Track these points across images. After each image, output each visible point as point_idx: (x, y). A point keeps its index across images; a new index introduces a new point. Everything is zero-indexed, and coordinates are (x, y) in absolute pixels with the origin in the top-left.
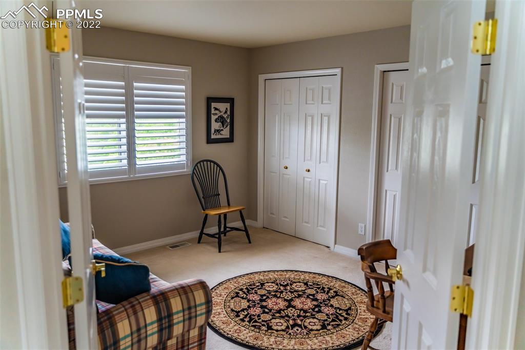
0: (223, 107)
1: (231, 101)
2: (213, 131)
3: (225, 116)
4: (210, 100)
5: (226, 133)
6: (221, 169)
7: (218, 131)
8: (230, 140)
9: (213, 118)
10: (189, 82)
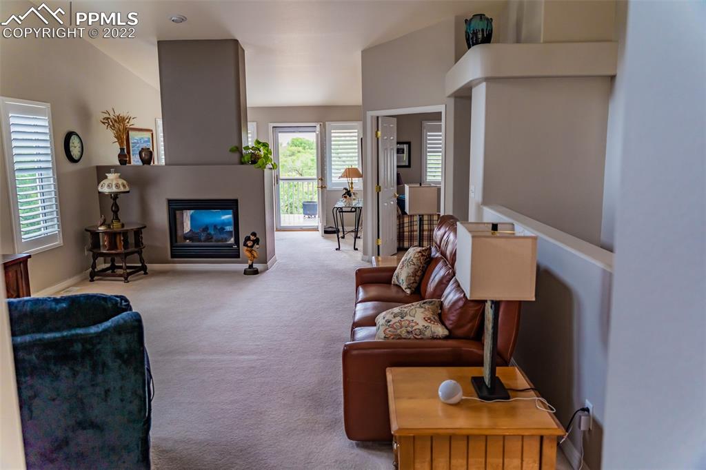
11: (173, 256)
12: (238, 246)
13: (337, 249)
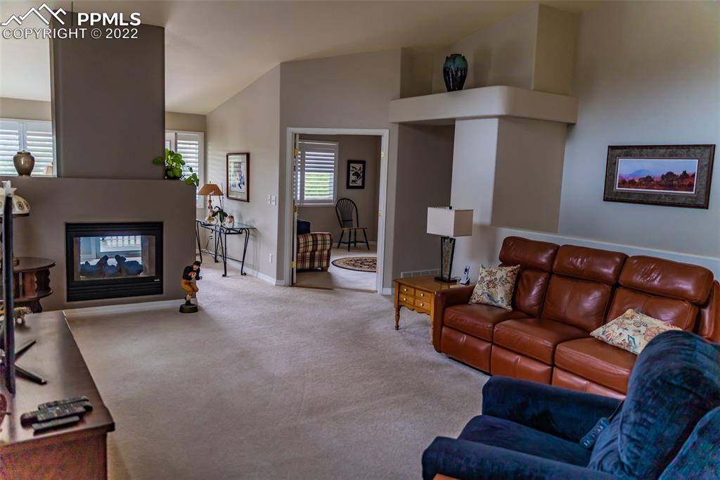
0: (358, 166)
1: (363, 162)
2: (351, 181)
3: (359, 172)
4: (349, 162)
5: (359, 183)
6: (355, 205)
7: (354, 181)
8: (362, 187)
9: (351, 173)
10: (337, 151)
11: (69, 300)
12: (162, 280)
13: (223, 276)
